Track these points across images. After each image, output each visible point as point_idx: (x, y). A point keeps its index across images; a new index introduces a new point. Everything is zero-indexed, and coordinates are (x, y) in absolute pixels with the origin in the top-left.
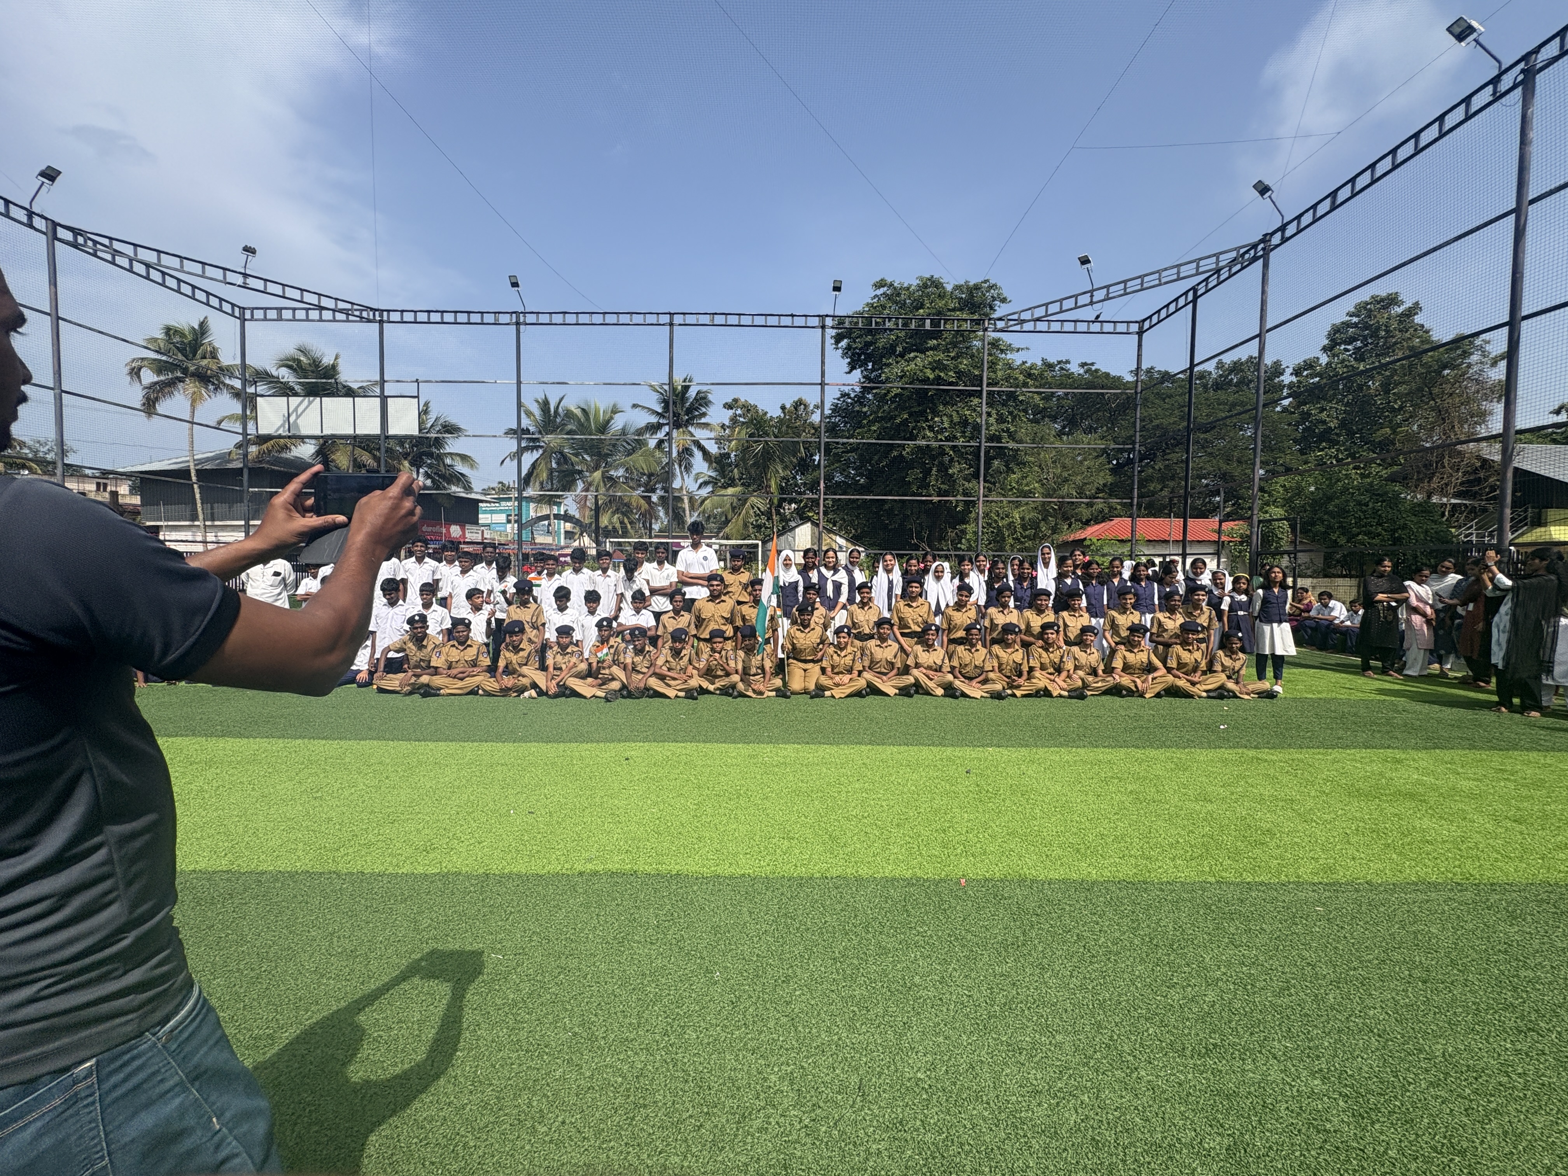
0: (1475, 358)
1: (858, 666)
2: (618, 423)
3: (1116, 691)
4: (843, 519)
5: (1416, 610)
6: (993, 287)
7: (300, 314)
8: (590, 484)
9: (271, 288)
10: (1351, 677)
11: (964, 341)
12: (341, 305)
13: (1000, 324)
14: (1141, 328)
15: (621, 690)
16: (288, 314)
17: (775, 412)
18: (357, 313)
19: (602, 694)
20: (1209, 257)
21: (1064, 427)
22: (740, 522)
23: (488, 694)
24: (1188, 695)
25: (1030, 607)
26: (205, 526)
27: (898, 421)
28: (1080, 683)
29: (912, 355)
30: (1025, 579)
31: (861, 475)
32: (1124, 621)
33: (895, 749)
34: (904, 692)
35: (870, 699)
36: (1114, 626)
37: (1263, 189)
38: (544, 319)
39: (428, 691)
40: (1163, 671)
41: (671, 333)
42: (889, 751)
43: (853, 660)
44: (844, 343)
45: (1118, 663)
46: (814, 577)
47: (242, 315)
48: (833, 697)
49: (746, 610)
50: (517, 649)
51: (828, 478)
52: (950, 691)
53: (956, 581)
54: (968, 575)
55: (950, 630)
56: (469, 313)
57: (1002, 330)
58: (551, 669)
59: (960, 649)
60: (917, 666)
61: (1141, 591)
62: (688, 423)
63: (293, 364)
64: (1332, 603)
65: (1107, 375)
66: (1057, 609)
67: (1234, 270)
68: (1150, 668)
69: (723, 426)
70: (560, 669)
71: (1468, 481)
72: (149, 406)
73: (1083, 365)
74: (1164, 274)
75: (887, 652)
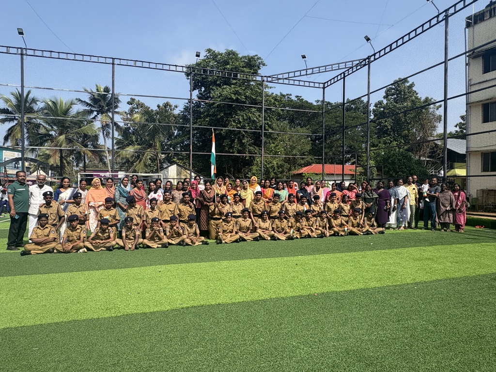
0: (432, 106)
1: (235, 230)
2: (73, 111)
6: (259, 58)
8: (58, 142)
13: (269, 79)
14: (324, 86)
17: (154, 108)
20: (350, 62)
34: (256, 239)
35: (242, 243)
36: (328, 208)
37: (368, 39)
41: (113, 68)
43: (233, 227)
52: (273, 238)
55: (270, 213)
57: (270, 82)
59: (276, 221)
62: (108, 111)
65: (307, 102)
67: (358, 68)
69: (126, 113)
71: (431, 152)
73: (297, 97)
74: (333, 66)
75: (247, 223)
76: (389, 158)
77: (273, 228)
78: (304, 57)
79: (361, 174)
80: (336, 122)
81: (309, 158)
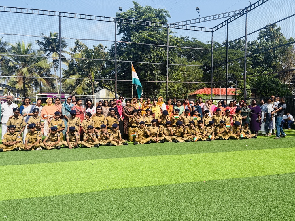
14: (212, 30)
21: (187, 58)
31: (122, 72)
41: (60, 19)
57: (173, 28)
67: (238, 16)
71: (294, 78)
73: (193, 39)
76: (261, 83)
78: (198, 9)
79: (240, 95)
81: (201, 83)
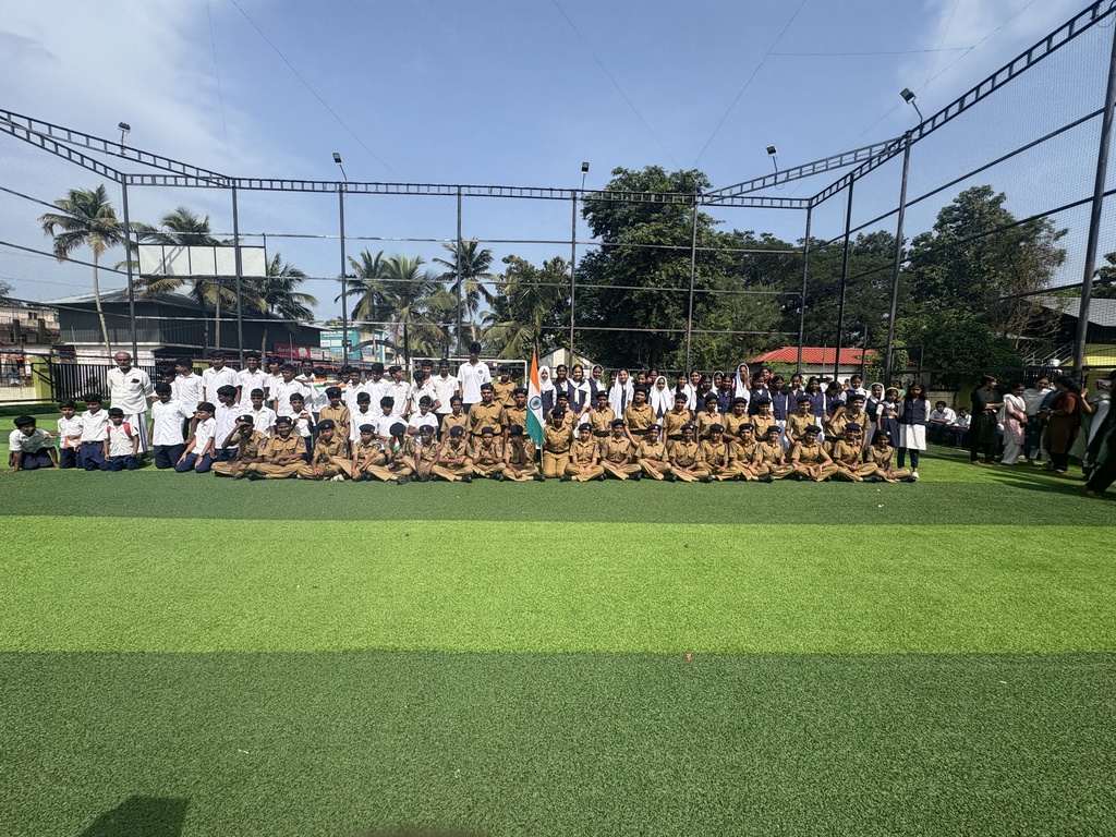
0: (1043, 233)
1: (597, 455)
2: (421, 271)
3: (795, 476)
4: (588, 346)
5: (1013, 416)
7: (170, 181)
8: (401, 317)
9: (144, 158)
10: (964, 465)
11: (678, 215)
12: (202, 174)
13: (707, 199)
15: (411, 474)
16: (160, 180)
17: (539, 267)
18: (215, 181)
19: (395, 478)
20: (865, 149)
21: (748, 281)
22: (513, 347)
23: (305, 478)
24: (849, 480)
25: (729, 411)
26: (110, 346)
27: (629, 274)
28: (768, 470)
29: (640, 224)
30: (726, 390)
31: (602, 314)
32: (802, 423)
33: (627, 525)
34: (633, 476)
35: (608, 482)
36: (794, 425)
37: (908, 96)
38: (361, 188)
39: (255, 476)
40: (830, 461)
41: (459, 201)
42: (622, 528)
43: (593, 450)
44: (590, 215)
45: (796, 455)
46: (565, 386)
47: (124, 181)
48: (578, 480)
49: (511, 412)
50: (328, 442)
51: (578, 316)
52: (669, 476)
53: (674, 391)
54: (683, 387)
55: (669, 429)
56: (303, 182)
57: (708, 204)
58: (356, 458)
59: (678, 443)
60: (643, 456)
61: (814, 400)
62: (474, 274)
63: (173, 222)
64: (946, 410)
65: (781, 242)
66: (751, 413)
67: (882, 160)
68: (820, 459)
69: (501, 277)
70: (364, 458)
71: (1033, 323)
72: (61, 252)
73: (764, 235)
74: (830, 161)
75: (621, 446)
77: (671, 458)
78: (772, 151)
79: (876, 364)
80: (834, 275)
81: (775, 335)
